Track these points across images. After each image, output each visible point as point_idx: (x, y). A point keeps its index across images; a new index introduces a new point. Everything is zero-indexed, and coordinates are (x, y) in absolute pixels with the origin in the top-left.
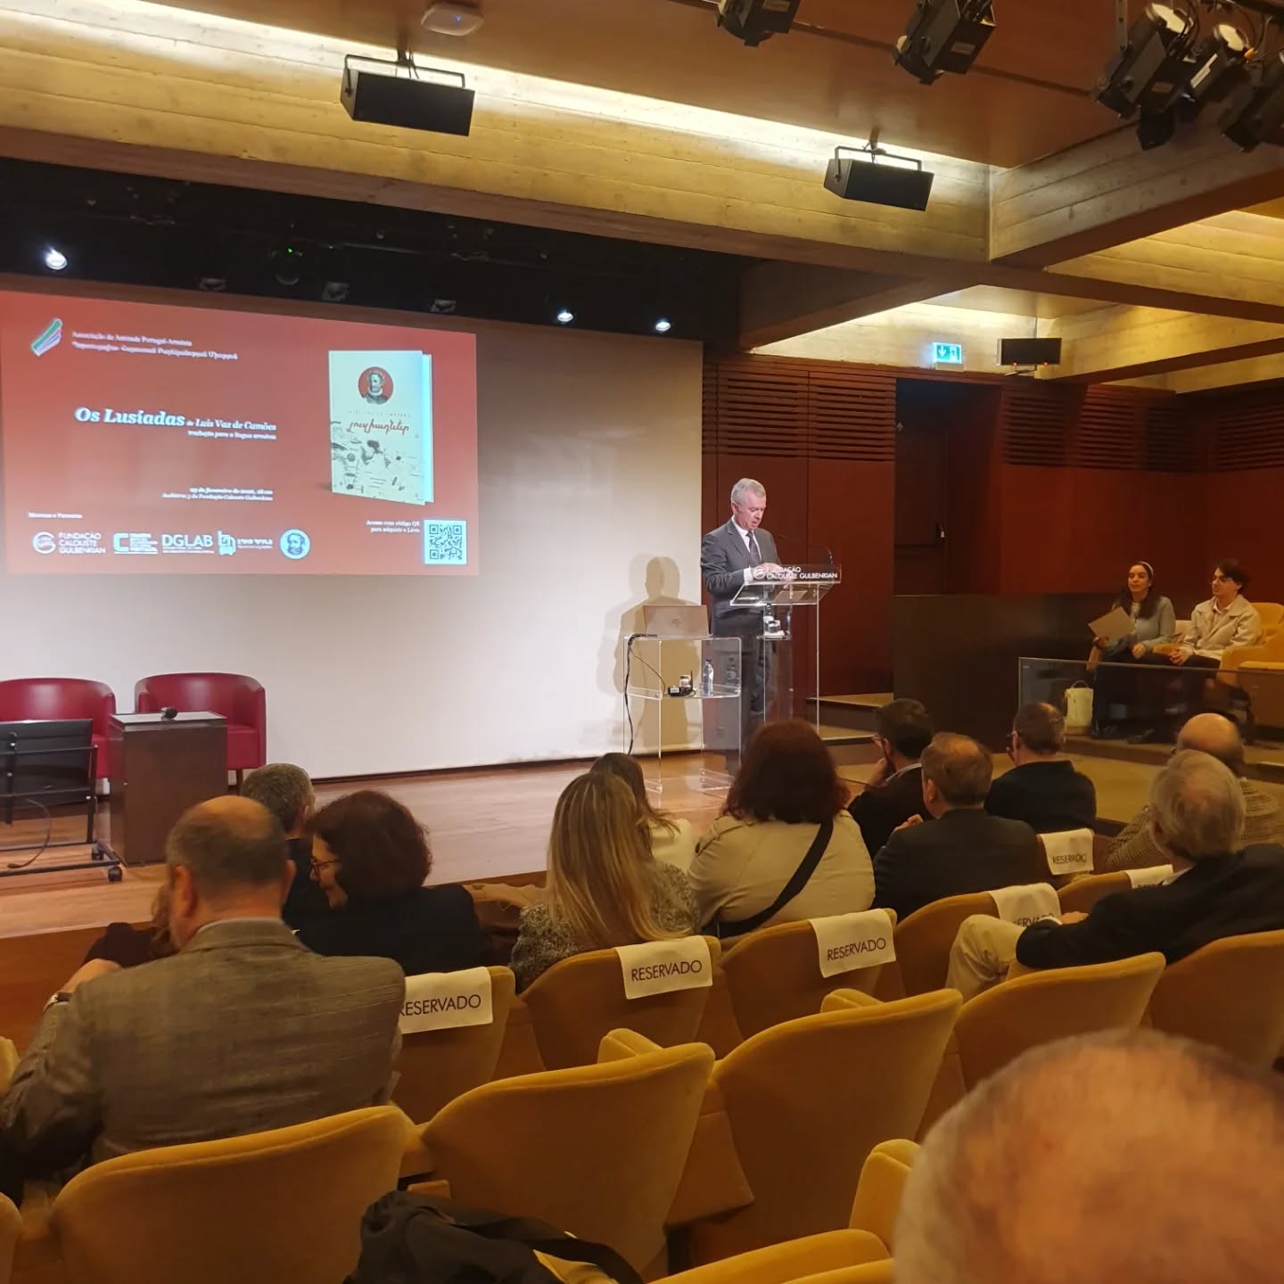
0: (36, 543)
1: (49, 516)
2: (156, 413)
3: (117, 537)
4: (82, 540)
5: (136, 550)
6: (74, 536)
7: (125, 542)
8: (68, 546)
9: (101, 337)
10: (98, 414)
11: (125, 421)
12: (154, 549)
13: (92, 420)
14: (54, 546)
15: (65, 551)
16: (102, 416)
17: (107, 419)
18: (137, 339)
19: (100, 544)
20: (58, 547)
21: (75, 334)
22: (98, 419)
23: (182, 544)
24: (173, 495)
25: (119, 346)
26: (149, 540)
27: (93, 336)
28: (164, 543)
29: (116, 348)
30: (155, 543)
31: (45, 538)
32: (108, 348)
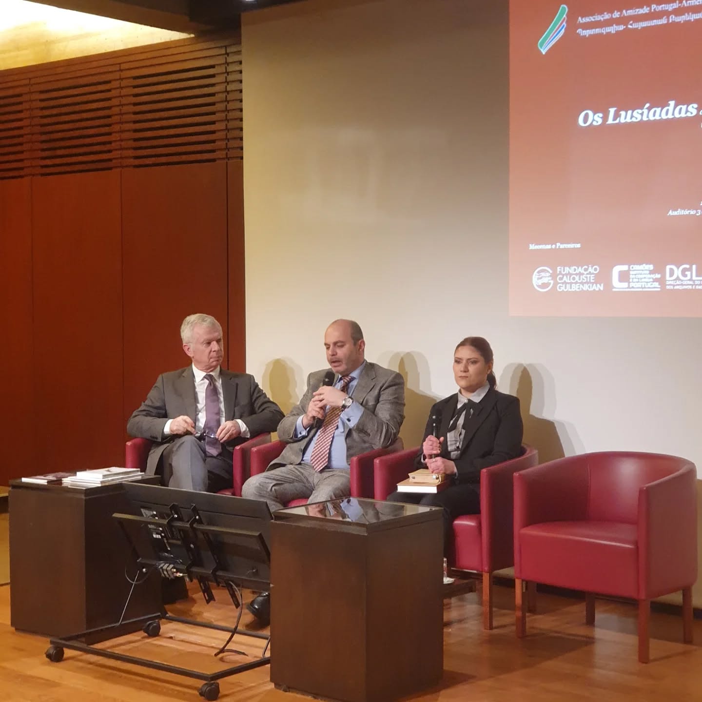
0: (536, 281)
1: (549, 247)
2: (663, 104)
3: (617, 270)
4: (580, 274)
5: (636, 286)
6: (572, 270)
7: (624, 277)
8: (565, 283)
9: (607, 16)
10: (601, 115)
11: (628, 120)
12: (656, 284)
13: (595, 123)
14: (552, 282)
15: (563, 288)
16: (605, 118)
17: (610, 121)
18: (645, 10)
19: (598, 279)
20: (556, 284)
21: (581, 20)
22: (600, 121)
23: (689, 277)
24: (680, 212)
25: (626, 24)
26: (651, 272)
27: (598, 18)
28: (668, 277)
29: (621, 28)
30: (658, 276)
31: (543, 274)
32: (613, 29)
